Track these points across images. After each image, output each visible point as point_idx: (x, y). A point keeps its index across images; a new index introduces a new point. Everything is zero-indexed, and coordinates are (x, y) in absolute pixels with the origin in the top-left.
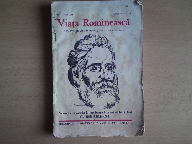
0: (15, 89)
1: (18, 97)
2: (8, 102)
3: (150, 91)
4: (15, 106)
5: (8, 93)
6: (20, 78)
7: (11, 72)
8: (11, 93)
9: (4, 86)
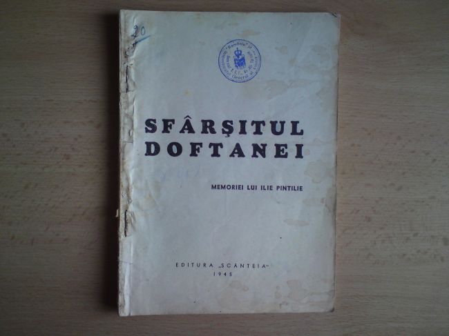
0: (66, 195)
1: (74, 215)
2: (48, 228)
3: (428, 205)
4: (66, 240)
5: (47, 204)
6: (81, 166)
7: (57, 148)
8: (54, 206)
9: (37, 185)
